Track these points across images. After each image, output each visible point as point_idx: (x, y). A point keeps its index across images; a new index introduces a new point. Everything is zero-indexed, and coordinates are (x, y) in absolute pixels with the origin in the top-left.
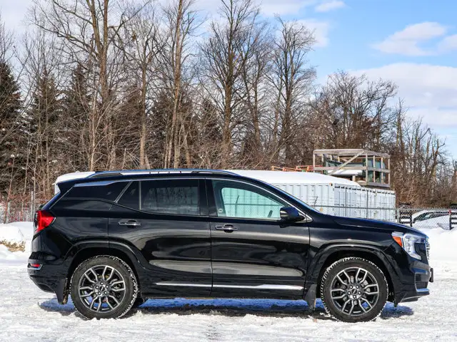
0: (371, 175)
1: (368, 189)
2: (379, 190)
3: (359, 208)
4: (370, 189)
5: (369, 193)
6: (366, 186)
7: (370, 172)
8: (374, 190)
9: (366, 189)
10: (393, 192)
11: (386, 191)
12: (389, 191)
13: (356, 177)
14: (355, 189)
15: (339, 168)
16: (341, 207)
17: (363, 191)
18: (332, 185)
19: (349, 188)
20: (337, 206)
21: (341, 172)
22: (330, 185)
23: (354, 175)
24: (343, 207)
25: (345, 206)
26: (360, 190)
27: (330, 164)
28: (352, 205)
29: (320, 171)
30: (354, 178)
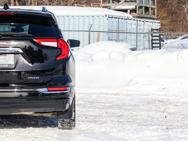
0: (141, 9)
1: (137, 19)
2: (147, 20)
3: (130, 33)
4: (139, 19)
5: (138, 22)
6: (137, 17)
7: (141, 7)
8: (143, 20)
9: (136, 19)
10: (159, 22)
11: (152, 21)
12: (155, 21)
13: (131, 11)
14: (127, 19)
15: (118, 4)
16: (114, 32)
17: (133, 21)
18: (106, 16)
19: (121, 19)
20: (111, 31)
21: (121, 7)
22: (105, 16)
23: (129, 9)
24: (115, 32)
25: (117, 31)
26: (131, 19)
27: (114, 2)
28: (124, 31)
29: (106, 7)
30: (129, 11)
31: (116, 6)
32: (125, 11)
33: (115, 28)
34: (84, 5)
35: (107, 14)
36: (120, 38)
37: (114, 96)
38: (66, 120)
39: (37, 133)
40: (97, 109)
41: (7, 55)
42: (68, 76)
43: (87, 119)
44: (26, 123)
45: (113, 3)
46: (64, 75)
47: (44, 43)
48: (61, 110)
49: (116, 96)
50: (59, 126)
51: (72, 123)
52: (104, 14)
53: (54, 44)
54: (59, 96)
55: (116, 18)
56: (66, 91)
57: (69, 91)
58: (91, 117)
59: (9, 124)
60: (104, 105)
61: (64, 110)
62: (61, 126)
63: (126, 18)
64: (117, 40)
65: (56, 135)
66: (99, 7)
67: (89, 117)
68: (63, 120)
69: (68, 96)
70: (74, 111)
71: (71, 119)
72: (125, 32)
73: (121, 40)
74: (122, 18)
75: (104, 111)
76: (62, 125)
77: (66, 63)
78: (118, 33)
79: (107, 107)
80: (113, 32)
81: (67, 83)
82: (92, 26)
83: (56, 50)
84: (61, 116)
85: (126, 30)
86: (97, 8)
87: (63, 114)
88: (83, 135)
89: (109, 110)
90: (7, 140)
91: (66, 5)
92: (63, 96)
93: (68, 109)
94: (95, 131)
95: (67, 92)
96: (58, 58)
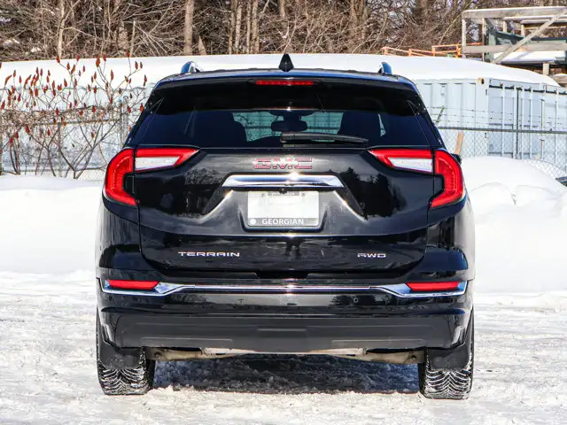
13: (551, 67)
14: (542, 92)
15: (515, 47)
16: (506, 131)
17: (562, 96)
18: (483, 83)
19: (526, 90)
20: (495, 127)
21: (522, 56)
22: (480, 82)
23: (546, 62)
24: (509, 131)
25: (515, 128)
26: (555, 92)
27: (499, 39)
28: (534, 127)
29: (477, 56)
30: (546, 67)
31: (507, 52)
32: (536, 67)
33: (507, 118)
34: (410, 51)
35: (486, 76)
36: (523, 148)
37: (538, 314)
38: (448, 373)
39: (373, 406)
40: (509, 349)
41: (301, 193)
42: (461, 251)
43: (492, 375)
44: (328, 381)
45: (498, 43)
46: (448, 249)
47: (398, 163)
48: (441, 346)
49: (543, 315)
50: (429, 388)
51: (465, 382)
52: (476, 76)
53: (425, 165)
54: (435, 307)
55: (512, 88)
56: (455, 294)
57: (463, 293)
58: (502, 370)
59: (283, 384)
60: (520, 337)
61: (448, 346)
62: (434, 390)
63: (541, 89)
64: (515, 152)
65: (426, 413)
66: (455, 54)
67: (497, 369)
68: (440, 373)
69: (461, 305)
70: (472, 349)
71: (463, 372)
72: (538, 129)
73: (525, 154)
74: (528, 88)
75: (528, 352)
76: (436, 388)
77: (454, 218)
78: (518, 132)
79: (532, 343)
80: (502, 130)
81: (458, 272)
82: (443, 113)
83: (429, 182)
84: (438, 360)
85: (540, 125)
86: (449, 59)
87: (443, 356)
88: (500, 414)
89: (544, 353)
90: (297, 421)
91: (344, 50)
92: (445, 306)
93: (459, 341)
94: (527, 403)
95: (458, 296)
96: (435, 204)
